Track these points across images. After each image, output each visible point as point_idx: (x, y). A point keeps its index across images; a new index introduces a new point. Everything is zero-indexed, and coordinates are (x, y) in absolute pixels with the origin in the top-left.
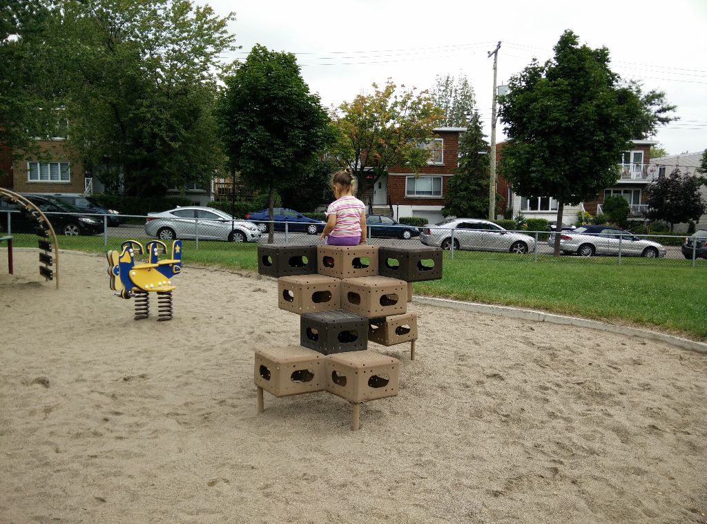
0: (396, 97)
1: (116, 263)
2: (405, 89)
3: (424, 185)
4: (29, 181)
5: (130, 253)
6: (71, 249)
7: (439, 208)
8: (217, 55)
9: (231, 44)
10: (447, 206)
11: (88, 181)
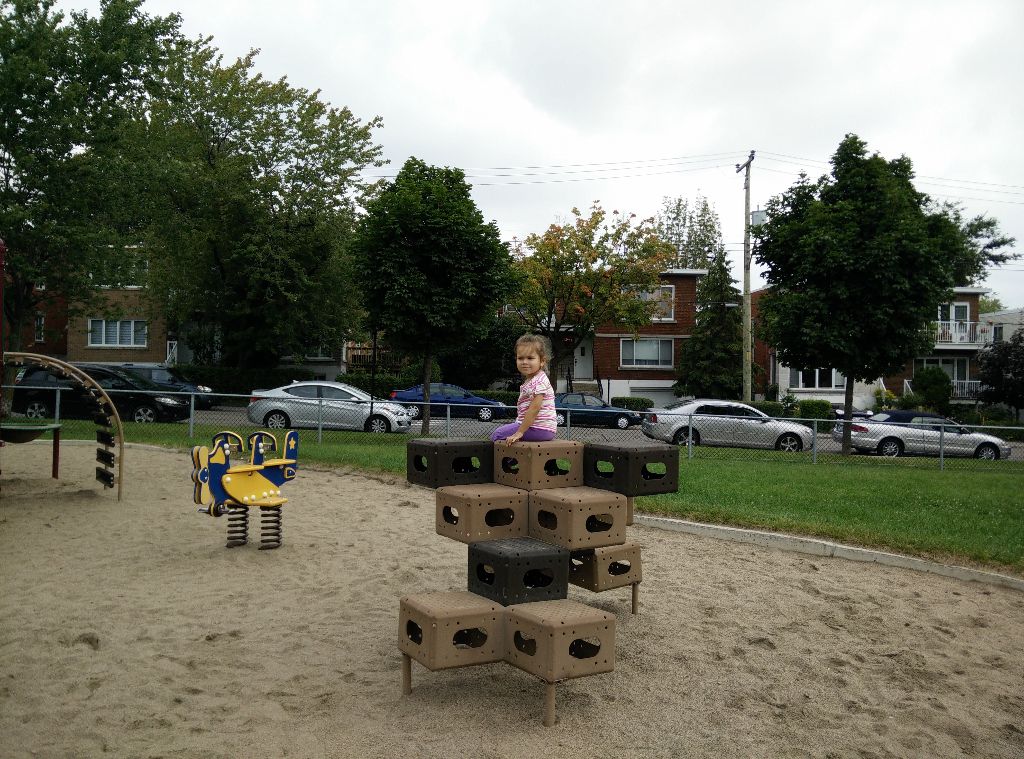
0: (606, 228)
1: (204, 464)
2: (619, 216)
3: (646, 351)
4: (90, 345)
5: (224, 450)
6: (143, 442)
7: (669, 384)
8: (357, 172)
9: (377, 158)
10: (681, 382)
11: (171, 347)
